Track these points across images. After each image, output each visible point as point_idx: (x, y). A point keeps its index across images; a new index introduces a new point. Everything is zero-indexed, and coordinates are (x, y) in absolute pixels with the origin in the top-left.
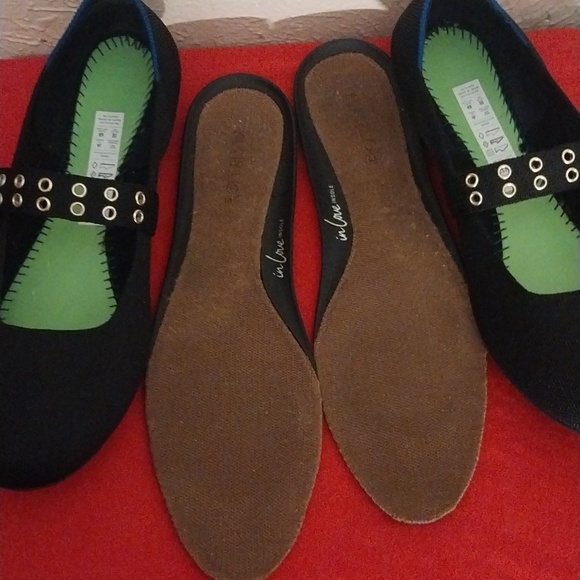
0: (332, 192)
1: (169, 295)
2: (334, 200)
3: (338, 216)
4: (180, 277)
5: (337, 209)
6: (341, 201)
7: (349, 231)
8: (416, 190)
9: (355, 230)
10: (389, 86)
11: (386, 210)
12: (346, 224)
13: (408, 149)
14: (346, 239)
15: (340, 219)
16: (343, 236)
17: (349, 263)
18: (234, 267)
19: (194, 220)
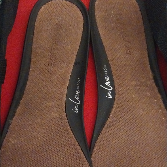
0: (105, 69)
1: (12, 118)
2: (106, 74)
3: (108, 84)
4: (19, 108)
5: (108, 79)
6: (110, 75)
7: (113, 93)
8: (151, 73)
9: (117, 92)
10: (139, 12)
11: (134, 83)
12: (112, 89)
13: (148, 49)
14: (111, 97)
15: (109, 85)
16: (110, 95)
17: (112, 112)
18: (51, 104)
19: (30, 74)
